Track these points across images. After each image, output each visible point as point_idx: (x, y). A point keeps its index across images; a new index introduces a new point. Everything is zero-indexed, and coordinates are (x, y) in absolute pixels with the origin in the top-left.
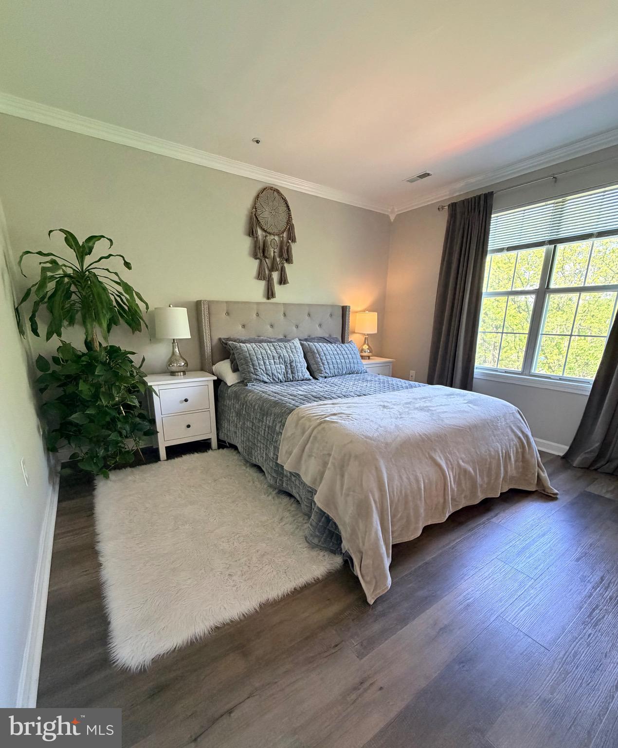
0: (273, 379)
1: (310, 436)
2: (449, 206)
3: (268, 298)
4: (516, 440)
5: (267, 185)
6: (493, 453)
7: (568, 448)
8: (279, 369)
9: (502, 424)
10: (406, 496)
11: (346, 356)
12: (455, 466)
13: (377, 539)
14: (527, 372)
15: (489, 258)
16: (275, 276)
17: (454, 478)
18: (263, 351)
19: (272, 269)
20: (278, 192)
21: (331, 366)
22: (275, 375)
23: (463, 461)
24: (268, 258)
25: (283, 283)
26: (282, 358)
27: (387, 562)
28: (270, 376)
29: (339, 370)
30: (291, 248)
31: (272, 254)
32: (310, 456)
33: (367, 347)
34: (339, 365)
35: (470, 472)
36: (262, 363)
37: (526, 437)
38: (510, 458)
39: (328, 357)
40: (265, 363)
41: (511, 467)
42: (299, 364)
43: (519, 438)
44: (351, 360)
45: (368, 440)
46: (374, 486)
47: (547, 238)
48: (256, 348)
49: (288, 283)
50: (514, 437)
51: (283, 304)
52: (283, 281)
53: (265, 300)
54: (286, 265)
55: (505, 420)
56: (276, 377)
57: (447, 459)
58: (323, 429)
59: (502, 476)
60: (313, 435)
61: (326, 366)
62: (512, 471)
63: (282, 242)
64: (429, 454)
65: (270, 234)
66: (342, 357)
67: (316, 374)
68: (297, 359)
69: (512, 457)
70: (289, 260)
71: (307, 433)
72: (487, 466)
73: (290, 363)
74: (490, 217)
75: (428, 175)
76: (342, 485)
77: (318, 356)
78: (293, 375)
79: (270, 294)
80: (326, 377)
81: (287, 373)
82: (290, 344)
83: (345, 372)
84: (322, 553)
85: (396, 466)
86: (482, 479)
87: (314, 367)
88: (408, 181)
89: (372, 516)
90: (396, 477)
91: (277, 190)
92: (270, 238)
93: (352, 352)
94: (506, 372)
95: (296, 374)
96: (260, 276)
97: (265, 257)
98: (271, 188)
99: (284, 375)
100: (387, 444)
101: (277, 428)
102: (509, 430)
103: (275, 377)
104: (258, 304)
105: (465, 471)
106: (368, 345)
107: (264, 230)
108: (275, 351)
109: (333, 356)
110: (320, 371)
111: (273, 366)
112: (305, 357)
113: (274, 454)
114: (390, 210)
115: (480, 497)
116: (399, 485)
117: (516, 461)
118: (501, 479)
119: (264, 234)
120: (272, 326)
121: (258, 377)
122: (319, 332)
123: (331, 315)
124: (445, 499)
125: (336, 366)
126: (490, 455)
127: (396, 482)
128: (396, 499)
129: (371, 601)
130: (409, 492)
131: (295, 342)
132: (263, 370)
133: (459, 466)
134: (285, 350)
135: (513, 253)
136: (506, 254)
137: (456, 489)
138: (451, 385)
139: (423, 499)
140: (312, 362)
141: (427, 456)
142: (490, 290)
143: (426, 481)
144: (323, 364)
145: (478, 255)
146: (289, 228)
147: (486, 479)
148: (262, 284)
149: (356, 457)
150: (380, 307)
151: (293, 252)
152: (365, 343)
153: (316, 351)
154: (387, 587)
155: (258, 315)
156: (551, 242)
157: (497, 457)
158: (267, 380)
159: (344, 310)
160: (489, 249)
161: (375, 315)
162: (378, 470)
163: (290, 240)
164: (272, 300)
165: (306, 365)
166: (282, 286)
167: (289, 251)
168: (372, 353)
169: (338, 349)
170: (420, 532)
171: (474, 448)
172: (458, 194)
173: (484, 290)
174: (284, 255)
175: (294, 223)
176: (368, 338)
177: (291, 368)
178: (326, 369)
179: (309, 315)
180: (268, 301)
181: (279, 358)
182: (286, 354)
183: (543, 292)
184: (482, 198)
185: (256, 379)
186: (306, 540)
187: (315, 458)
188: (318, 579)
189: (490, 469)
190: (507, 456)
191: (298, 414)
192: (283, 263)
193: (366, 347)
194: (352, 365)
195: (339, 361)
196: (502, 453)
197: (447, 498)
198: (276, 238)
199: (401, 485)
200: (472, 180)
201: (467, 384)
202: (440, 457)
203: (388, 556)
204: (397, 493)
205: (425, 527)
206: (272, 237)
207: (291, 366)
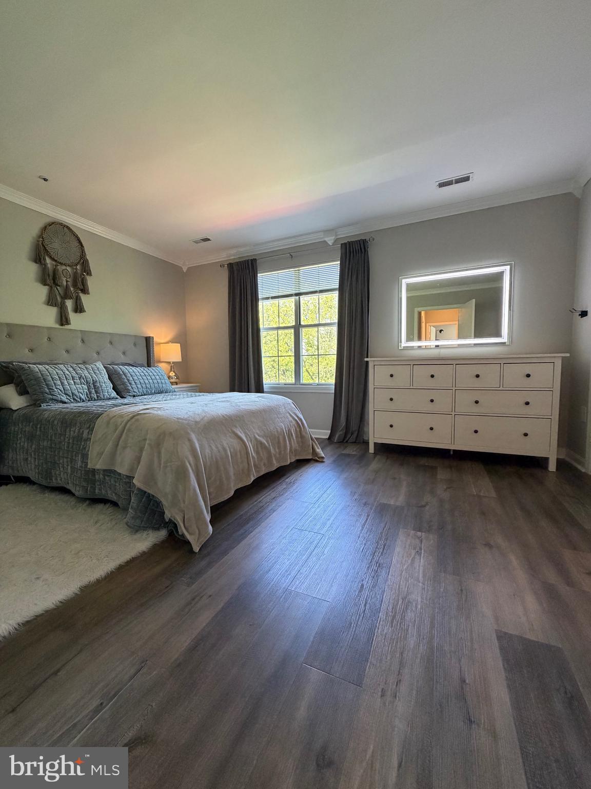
0: (74, 399)
1: (123, 431)
2: (228, 264)
3: (62, 325)
4: (294, 422)
5: (57, 221)
6: (279, 431)
7: (330, 431)
8: (82, 390)
9: (282, 410)
10: (217, 462)
11: (153, 377)
12: (253, 440)
13: (196, 495)
14: (298, 383)
15: (260, 303)
16: (69, 304)
17: (253, 448)
18: (60, 372)
19: (66, 296)
20: (68, 227)
21: (139, 386)
22: (76, 395)
23: (258, 436)
24: (59, 286)
25: (78, 311)
26: (83, 379)
27: (208, 518)
28: (69, 396)
29: (148, 390)
30: (86, 280)
31: (65, 283)
32: (124, 448)
33: (174, 374)
34: (147, 385)
35: (264, 444)
36: (59, 382)
37: (300, 419)
38: (292, 435)
39: (136, 378)
40: (62, 384)
41: (294, 442)
42: (104, 384)
43: (296, 420)
44: (159, 381)
45: (179, 420)
46: (188, 454)
47: (294, 292)
48: (50, 369)
49: (84, 311)
50: (292, 420)
51: (81, 331)
52: (79, 309)
53: (57, 326)
54: (82, 296)
55: (285, 408)
56: (77, 397)
57: (245, 433)
58: (137, 420)
59: (289, 448)
60: (126, 428)
61: (134, 386)
62: (295, 445)
63: (75, 274)
64: (231, 430)
65: (61, 264)
66: (149, 378)
67: (123, 394)
68: (101, 380)
69: (293, 434)
70: (85, 291)
71: (120, 428)
72: (277, 439)
73: (93, 384)
74: (257, 276)
75: (209, 240)
76: (160, 461)
77: (124, 377)
78: (99, 395)
79: (63, 320)
80: (134, 396)
81: (90, 393)
82: (93, 366)
83: (153, 391)
84: (146, 533)
85: (206, 438)
86: (275, 449)
87: (120, 387)
88: (194, 242)
89: (189, 477)
90: (207, 446)
91: (67, 226)
92: (61, 268)
93: (159, 374)
94: (285, 385)
95: (102, 394)
96: (50, 301)
97: (57, 285)
98: (61, 224)
99: (87, 395)
100: (196, 422)
101: (85, 435)
102: (288, 415)
103: (75, 397)
104: (49, 329)
105: (261, 443)
106: (174, 372)
107: (53, 259)
108: (74, 372)
109: (140, 377)
110: (128, 391)
111: (74, 387)
112: (110, 378)
113: (82, 462)
114: (182, 263)
115: (276, 465)
116: (210, 452)
117: (296, 437)
118: (289, 450)
119: (54, 263)
120: (67, 351)
121: (54, 397)
122: (123, 359)
123: (135, 345)
124: (248, 464)
125: (144, 386)
126: (277, 431)
127: (207, 451)
128: (208, 464)
129: (196, 549)
130: (219, 458)
131: (97, 364)
132: (61, 391)
133: (256, 439)
134: (86, 371)
135: (276, 301)
136: (271, 301)
137: (256, 457)
138: (248, 392)
139: (231, 464)
140: (118, 383)
141: (230, 431)
142: (266, 326)
143: (232, 450)
144: (130, 384)
145: (253, 301)
146: (83, 262)
147: (277, 450)
148: (53, 312)
149: (170, 433)
150: (182, 339)
151: (88, 284)
152: (171, 371)
153: (121, 373)
154: (209, 533)
155: (49, 339)
156: (297, 295)
157: (282, 433)
158: (66, 400)
159: (148, 341)
160: (260, 297)
161: (177, 347)
162: (190, 440)
163: (85, 272)
164: (67, 327)
165: (112, 386)
166: (78, 314)
167: (84, 283)
168: (179, 379)
169: (144, 371)
170: (232, 493)
171: (265, 426)
172: (232, 258)
173: (261, 326)
174: (79, 284)
175: (87, 258)
176: (174, 366)
177: (95, 388)
178: (134, 388)
179: (111, 343)
180: (61, 327)
181: (80, 378)
182: (87, 375)
183: (297, 328)
184: (250, 262)
185: (53, 399)
186: (128, 526)
187: (131, 447)
188: (144, 552)
189: (279, 442)
190: (290, 434)
191: (108, 415)
192: (78, 293)
193: (172, 374)
194: (160, 385)
195: (147, 381)
196: (286, 431)
197: (250, 463)
198: (68, 268)
199: (211, 454)
200: (242, 250)
201: (259, 389)
202: (241, 432)
203: (208, 513)
204: (209, 458)
205: (236, 490)
206: (64, 267)
207: (94, 386)
